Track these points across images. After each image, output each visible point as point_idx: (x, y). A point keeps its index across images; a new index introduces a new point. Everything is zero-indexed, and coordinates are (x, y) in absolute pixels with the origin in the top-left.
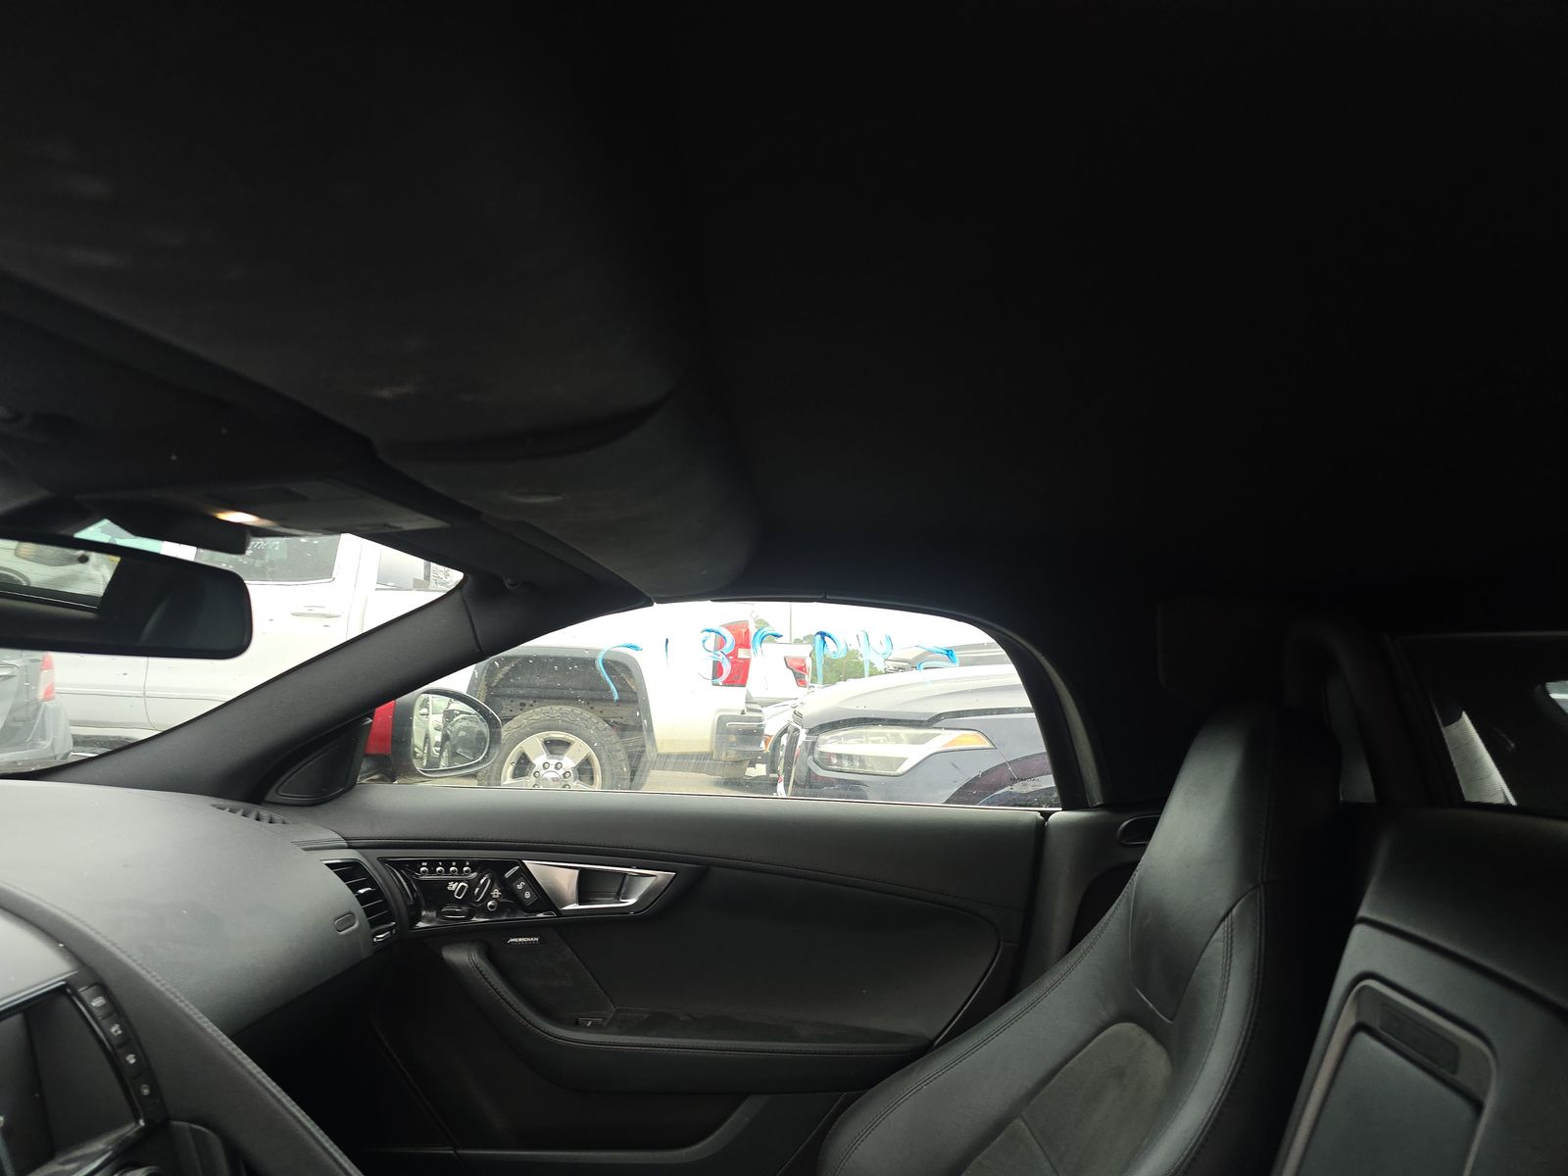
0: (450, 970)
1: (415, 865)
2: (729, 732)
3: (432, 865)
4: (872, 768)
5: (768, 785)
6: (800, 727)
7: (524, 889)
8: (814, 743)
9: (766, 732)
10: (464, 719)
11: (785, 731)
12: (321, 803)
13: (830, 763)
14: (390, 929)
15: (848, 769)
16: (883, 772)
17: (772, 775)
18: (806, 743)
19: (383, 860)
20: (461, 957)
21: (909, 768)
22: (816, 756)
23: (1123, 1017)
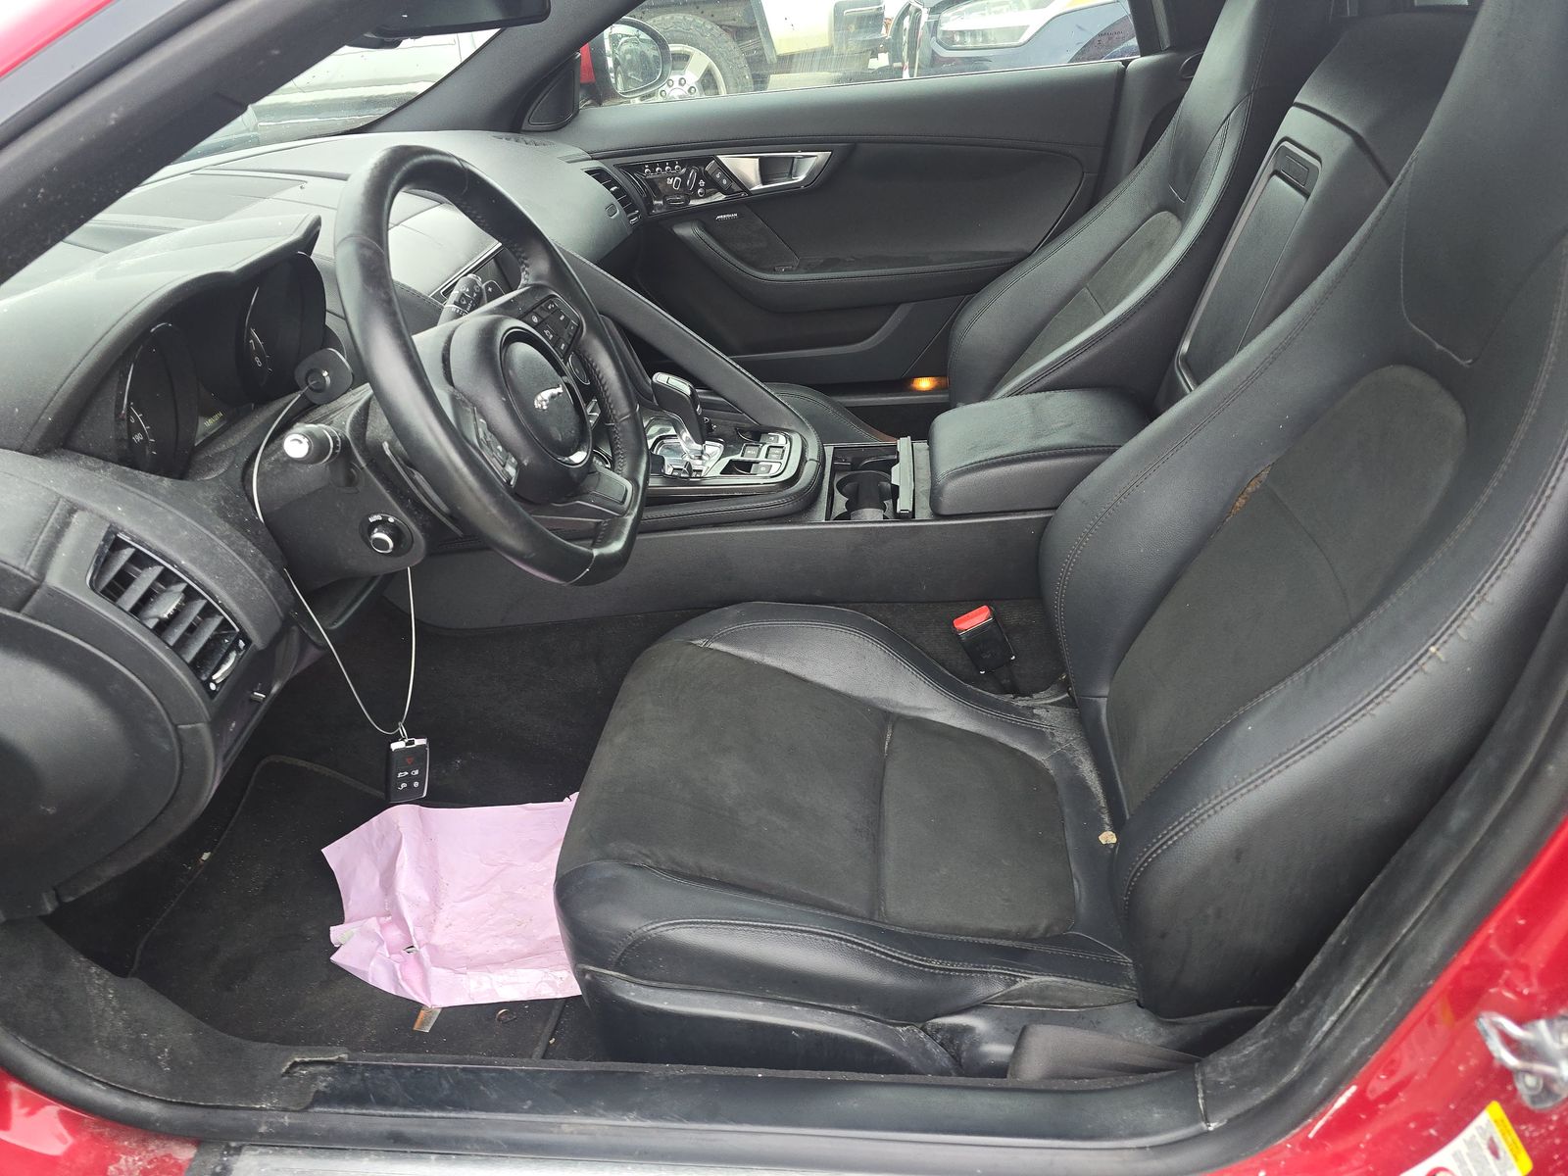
0: (681, 241)
1: (639, 168)
2: (849, 20)
3: (653, 166)
4: (995, 41)
5: (892, 73)
6: (921, 7)
7: (721, 178)
8: (936, 23)
9: (886, 15)
10: (626, 42)
11: (905, 12)
12: (564, 126)
13: (953, 42)
14: (637, 215)
15: (971, 46)
16: (1006, 44)
17: (895, 65)
18: (928, 24)
19: (618, 166)
20: (687, 231)
21: (1029, 37)
22: (939, 36)
23: (1160, 209)
